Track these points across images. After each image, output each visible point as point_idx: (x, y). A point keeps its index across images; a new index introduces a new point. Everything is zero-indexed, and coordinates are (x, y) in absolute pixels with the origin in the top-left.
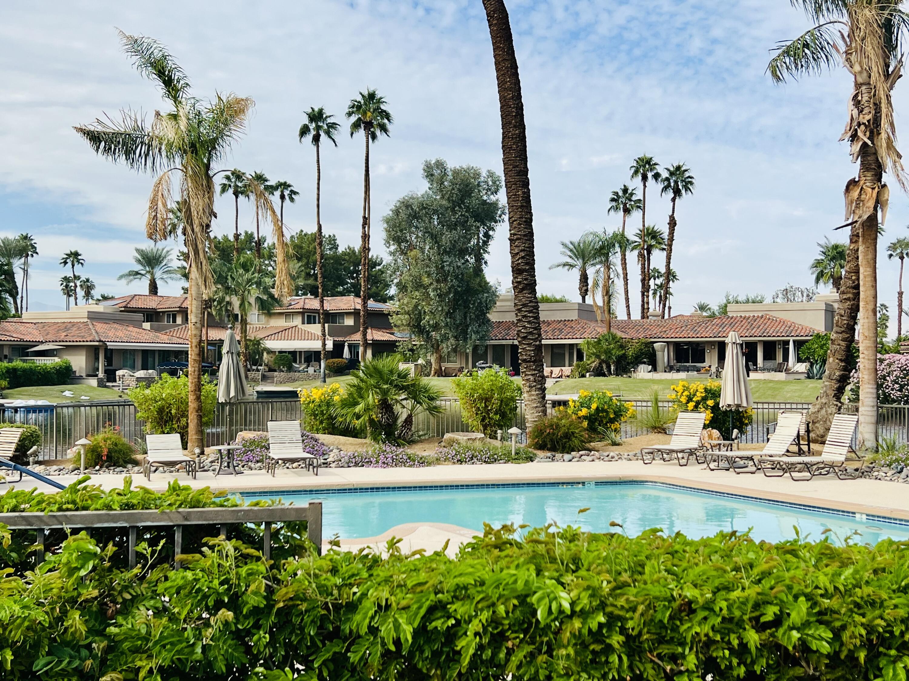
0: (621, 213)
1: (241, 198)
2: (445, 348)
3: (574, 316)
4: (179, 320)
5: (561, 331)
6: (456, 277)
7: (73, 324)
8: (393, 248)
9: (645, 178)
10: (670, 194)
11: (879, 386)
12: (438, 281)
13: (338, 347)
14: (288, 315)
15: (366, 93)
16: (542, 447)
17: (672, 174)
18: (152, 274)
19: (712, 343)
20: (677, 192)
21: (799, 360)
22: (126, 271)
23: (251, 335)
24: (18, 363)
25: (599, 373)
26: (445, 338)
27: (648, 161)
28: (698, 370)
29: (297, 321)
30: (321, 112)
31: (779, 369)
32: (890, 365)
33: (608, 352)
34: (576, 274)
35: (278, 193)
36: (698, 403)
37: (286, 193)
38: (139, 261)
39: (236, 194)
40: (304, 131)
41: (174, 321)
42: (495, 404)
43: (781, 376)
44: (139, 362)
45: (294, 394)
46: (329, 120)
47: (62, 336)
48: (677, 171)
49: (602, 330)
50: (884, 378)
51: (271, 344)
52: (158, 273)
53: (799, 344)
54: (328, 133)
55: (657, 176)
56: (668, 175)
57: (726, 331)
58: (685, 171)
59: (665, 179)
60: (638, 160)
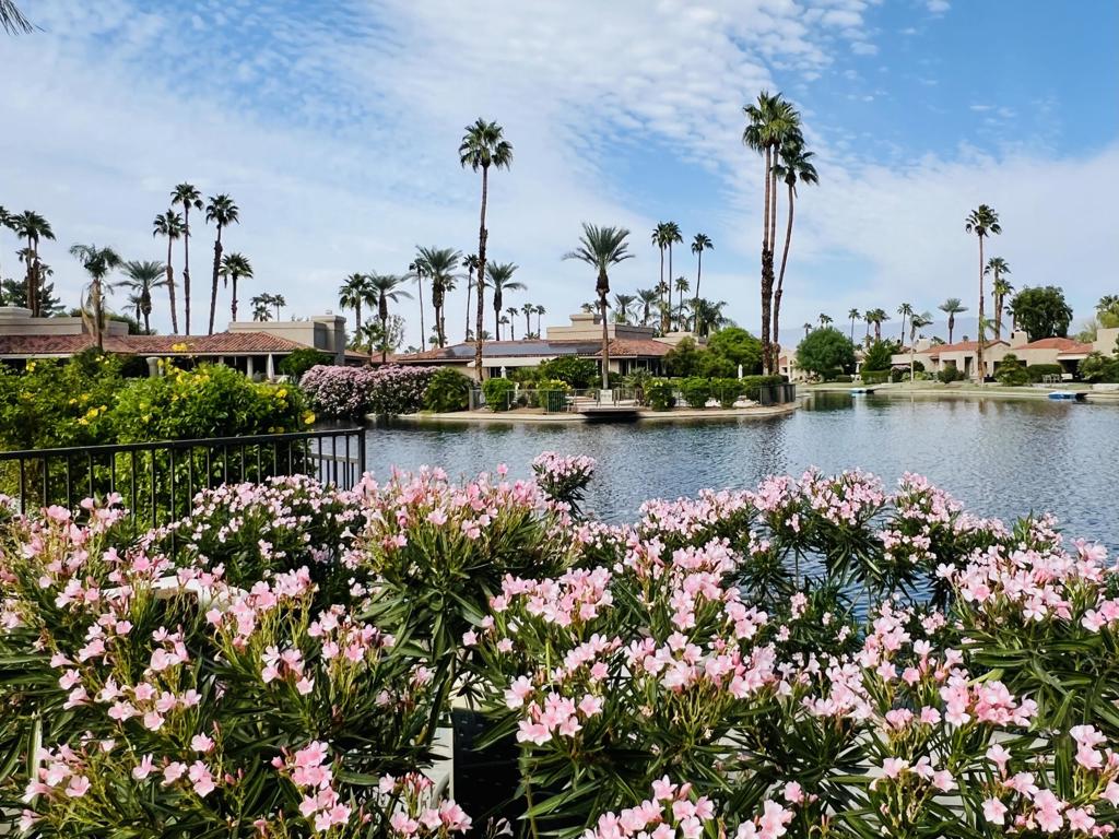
0: (168, 236)
9: (187, 205)
10: (216, 222)
17: (215, 203)
20: (222, 221)
21: (277, 372)
27: (190, 189)
34: (137, 293)
48: (221, 201)
53: (275, 359)
56: (212, 203)
57: (222, 346)
58: (229, 202)
59: (209, 208)
60: (180, 188)
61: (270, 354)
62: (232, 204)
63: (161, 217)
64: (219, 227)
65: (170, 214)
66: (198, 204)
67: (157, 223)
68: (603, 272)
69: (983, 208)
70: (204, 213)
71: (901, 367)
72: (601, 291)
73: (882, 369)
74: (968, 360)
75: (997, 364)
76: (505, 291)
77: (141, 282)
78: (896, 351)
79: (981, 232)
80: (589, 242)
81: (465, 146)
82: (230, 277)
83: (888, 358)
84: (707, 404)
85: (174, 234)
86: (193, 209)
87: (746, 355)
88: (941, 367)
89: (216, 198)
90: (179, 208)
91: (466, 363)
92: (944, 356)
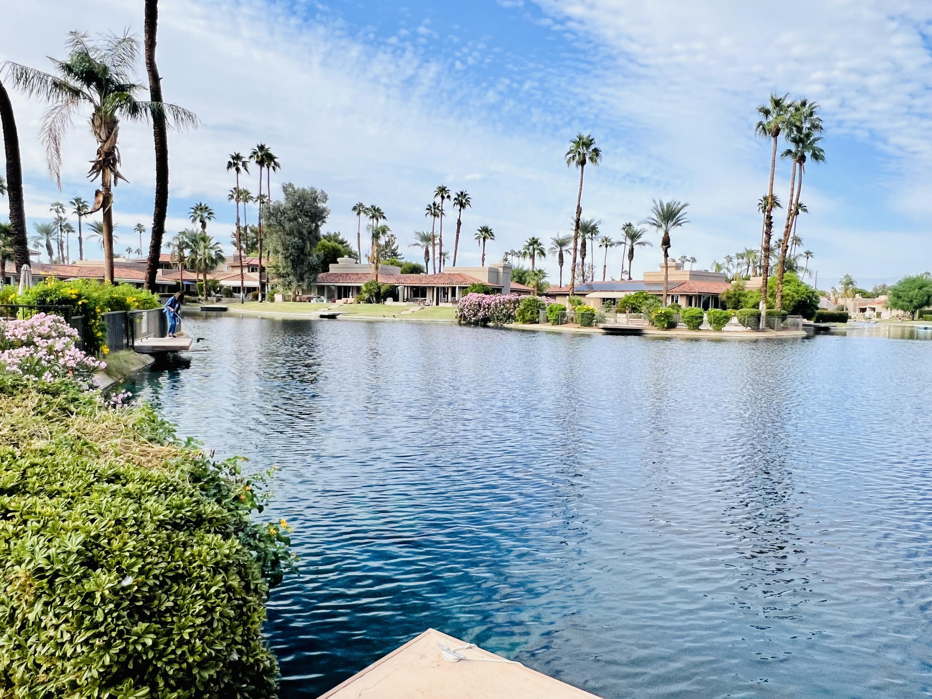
9: (443, 197)
10: (458, 207)
12: (284, 250)
13: (263, 285)
15: (258, 145)
17: (459, 196)
19: (430, 287)
20: (462, 206)
25: (368, 301)
27: (444, 188)
28: (417, 301)
29: (246, 270)
30: (238, 154)
34: (422, 249)
40: (230, 165)
45: (225, 309)
46: (243, 159)
49: (374, 279)
56: (457, 197)
57: (436, 281)
58: (465, 195)
59: (455, 199)
60: (439, 188)
61: (457, 286)
62: (467, 196)
63: (430, 206)
64: (460, 210)
65: (434, 204)
66: (449, 197)
67: (428, 209)
68: (667, 233)
70: (453, 202)
72: (664, 247)
76: (636, 247)
77: (425, 243)
81: (570, 152)
82: (482, 240)
84: (700, 327)
85: (435, 215)
86: (446, 200)
89: (459, 193)
90: (438, 200)
91: (585, 295)
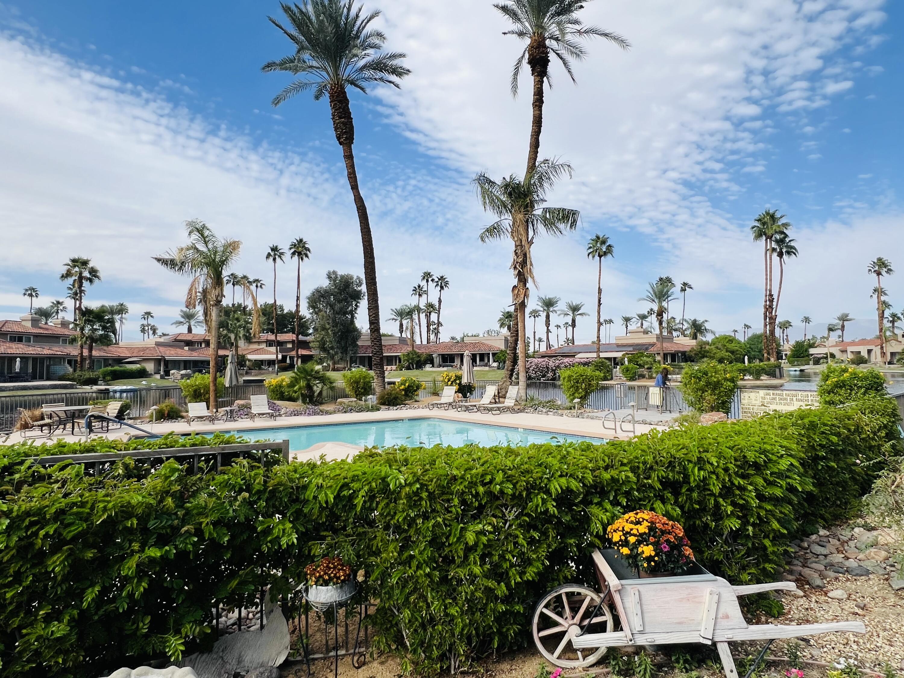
0: (418, 296)
1: (236, 287)
2: (336, 358)
3: (397, 342)
4: (203, 346)
5: (391, 349)
6: (342, 325)
7: (148, 348)
8: (311, 311)
9: (427, 281)
10: (439, 288)
11: (527, 372)
12: (333, 327)
13: (284, 358)
14: (259, 343)
15: (298, 239)
16: (384, 404)
17: (439, 279)
18: (189, 323)
19: (458, 354)
20: (442, 288)
21: (494, 361)
22: (174, 321)
23: (240, 353)
24: (117, 368)
25: (408, 368)
26: (336, 353)
27: (429, 274)
28: (452, 366)
29: (263, 346)
30: (277, 247)
31: (486, 365)
32: (531, 363)
33: (412, 359)
34: (398, 323)
35: (254, 285)
36: (452, 382)
37: (259, 285)
38: (183, 317)
39: (234, 285)
40: (269, 255)
41: (201, 346)
42: (361, 385)
43: (487, 368)
44: (182, 365)
45: (262, 381)
46: (280, 251)
47: (141, 354)
48: (442, 278)
49: (410, 349)
50: (529, 368)
51: (250, 357)
52: (192, 322)
53: (494, 355)
54: (280, 257)
55: (433, 280)
58: (445, 278)
59: (437, 282)
60: (425, 273)
61: (491, 352)
62: (446, 280)
63: (415, 287)
64: (440, 291)
65: (419, 286)
67: (414, 290)
69: (880, 259)
70: (435, 284)
71: (819, 356)
73: (803, 357)
74: (869, 351)
75: (892, 354)
78: (812, 346)
79: (879, 274)
80: (652, 293)
81: (590, 248)
83: (807, 350)
85: (421, 295)
86: (430, 283)
87: (737, 351)
88: (850, 356)
90: (423, 283)
92: (850, 349)
